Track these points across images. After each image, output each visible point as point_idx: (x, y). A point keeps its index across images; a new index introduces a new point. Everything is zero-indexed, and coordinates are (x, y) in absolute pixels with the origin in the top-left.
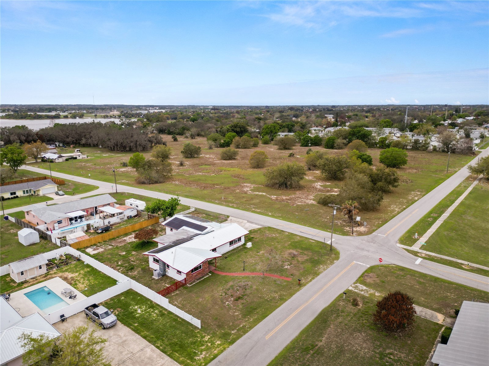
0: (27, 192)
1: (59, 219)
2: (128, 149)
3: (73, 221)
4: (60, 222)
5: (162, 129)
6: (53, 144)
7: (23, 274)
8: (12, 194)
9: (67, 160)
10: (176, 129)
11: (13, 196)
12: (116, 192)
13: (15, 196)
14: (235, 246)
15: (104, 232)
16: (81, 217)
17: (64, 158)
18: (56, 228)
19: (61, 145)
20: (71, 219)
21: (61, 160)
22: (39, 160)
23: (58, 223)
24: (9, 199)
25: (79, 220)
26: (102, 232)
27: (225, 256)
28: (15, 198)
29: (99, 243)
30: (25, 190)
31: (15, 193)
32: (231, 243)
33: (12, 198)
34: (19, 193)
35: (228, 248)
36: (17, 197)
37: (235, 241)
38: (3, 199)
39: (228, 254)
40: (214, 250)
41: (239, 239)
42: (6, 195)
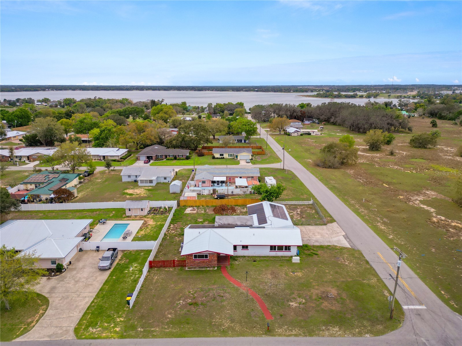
0: (231, 156)
1: (204, 180)
2: (361, 130)
3: (216, 184)
4: (204, 182)
5: (433, 112)
6: (311, 120)
7: (130, 211)
8: (221, 155)
9: (301, 135)
10: (450, 113)
11: (221, 157)
12: (283, 168)
13: (223, 157)
14: (274, 254)
15: (219, 198)
16: (223, 182)
17: (300, 133)
18: (200, 186)
19: (317, 121)
20: (213, 182)
21: (296, 134)
22: (283, 133)
23: (202, 183)
24: (218, 158)
25: (220, 184)
26: (217, 198)
27: (254, 259)
28: (222, 158)
29: (203, 206)
30: (230, 154)
31: (222, 155)
32: (273, 248)
33: (220, 158)
34: (226, 156)
35: (267, 252)
36: (224, 158)
37: (280, 248)
38: (214, 158)
39: (262, 259)
40: (245, 247)
41: (288, 248)
42: (217, 155)
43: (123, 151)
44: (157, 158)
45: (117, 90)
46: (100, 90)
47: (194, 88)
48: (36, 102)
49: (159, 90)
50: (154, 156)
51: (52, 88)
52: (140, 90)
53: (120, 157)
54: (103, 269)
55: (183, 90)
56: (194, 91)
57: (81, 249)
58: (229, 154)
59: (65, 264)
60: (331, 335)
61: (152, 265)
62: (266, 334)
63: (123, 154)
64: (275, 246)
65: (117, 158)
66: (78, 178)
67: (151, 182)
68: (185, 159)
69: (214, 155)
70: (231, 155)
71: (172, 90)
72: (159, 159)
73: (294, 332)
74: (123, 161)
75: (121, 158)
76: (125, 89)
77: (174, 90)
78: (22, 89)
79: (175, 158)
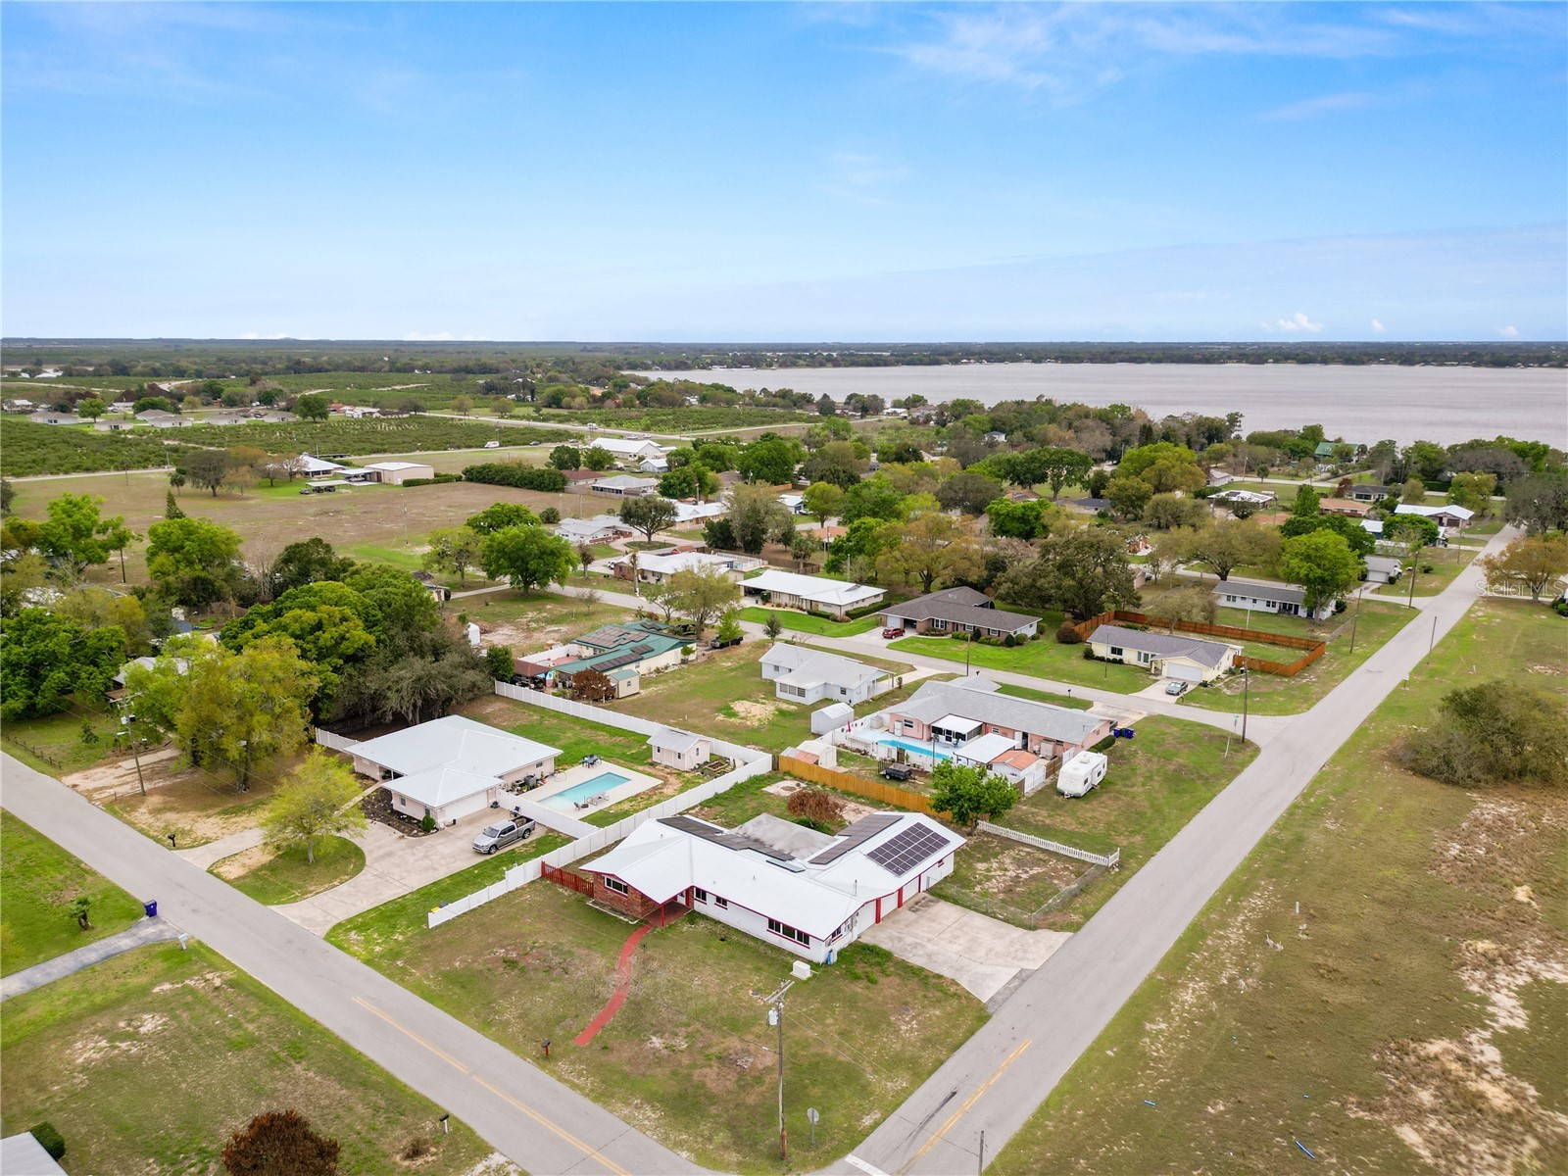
0: (1145, 660)
1: (908, 717)
3: (942, 738)
4: (908, 724)
7: (660, 752)
8: (1114, 651)
11: (1113, 656)
13: (1118, 657)
14: (775, 939)
16: (960, 736)
20: (938, 731)
23: (905, 725)
24: (1102, 659)
26: (884, 776)
28: (1115, 661)
30: (1144, 652)
31: (1120, 652)
32: (774, 925)
33: (1109, 660)
34: (1130, 656)
35: (761, 931)
36: (1121, 662)
37: (789, 932)
38: (1089, 655)
39: (744, 940)
40: (722, 901)
41: (804, 938)
42: (1101, 650)
43: (869, 593)
44: (933, 629)
45: (1173, 362)
46: (1114, 362)
47: (1480, 355)
48: (888, 404)
49: (1325, 361)
50: (921, 621)
51: (979, 354)
52: (1252, 363)
53: (844, 610)
54: (478, 852)
55: (1427, 363)
56: (1475, 365)
57: (496, 803)
58: (1140, 653)
59: (440, 822)
60: (627, 1120)
61: (548, 874)
62: (536, 1060)
63: (863, 600)
64: (778, 924)
65: (837, 612)
66: (680, 649)
67: (801, 692)
68: (1001, 645)
69: (1093, 647)
70: (1146, 655)
71: (1380, 362)
72: (935, 630)
73: (580, 1082)
74: (848, 621)
75: (847, 614)
76: (1200, 357)
77: (1386, 363)
78: (901, 358)
79: (977, 636)
